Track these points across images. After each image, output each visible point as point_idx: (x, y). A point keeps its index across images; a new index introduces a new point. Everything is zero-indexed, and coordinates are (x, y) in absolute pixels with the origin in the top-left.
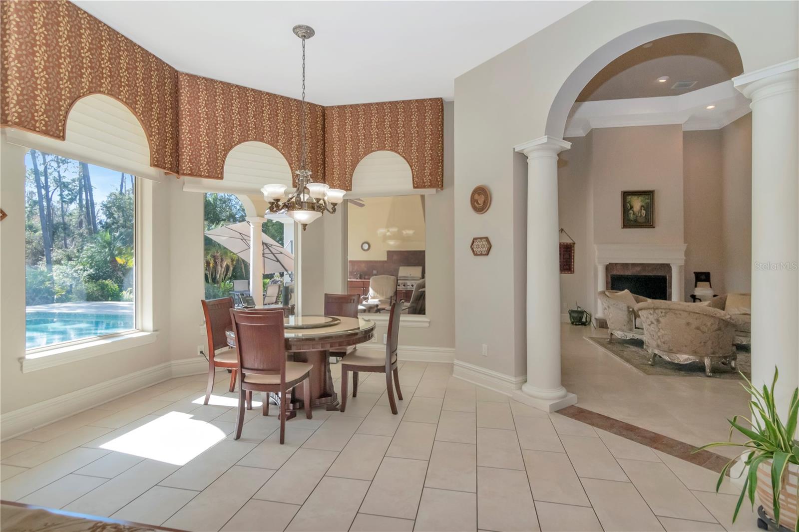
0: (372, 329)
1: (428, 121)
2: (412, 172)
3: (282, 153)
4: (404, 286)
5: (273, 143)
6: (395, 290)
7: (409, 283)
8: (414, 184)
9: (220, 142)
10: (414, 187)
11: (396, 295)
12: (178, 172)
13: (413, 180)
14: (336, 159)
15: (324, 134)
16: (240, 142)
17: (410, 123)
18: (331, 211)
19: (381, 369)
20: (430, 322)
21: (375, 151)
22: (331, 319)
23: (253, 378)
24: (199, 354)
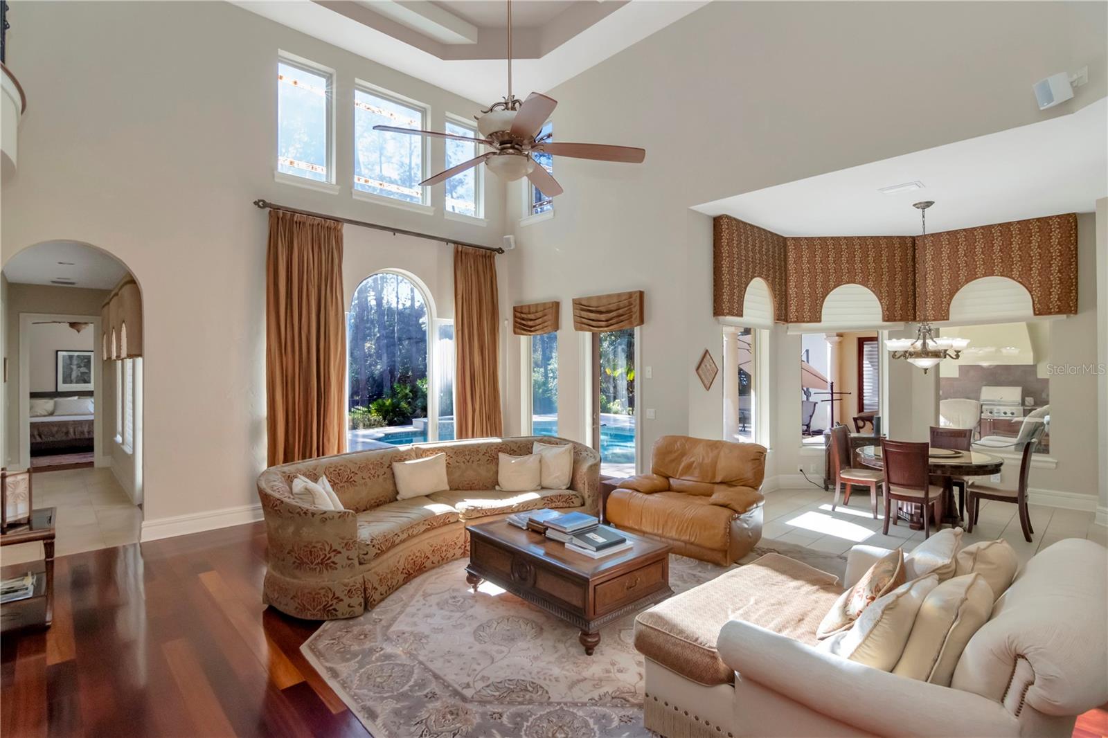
0: (1001, 464)
1: (1055, 241)
2: (1033, 298)
3: (872, 291)
4: (991, 413)
5: (864, 283)
6: (978, 419)
7: (995, 409)
8: (1034, 310)
9: (820, 290)
10: (1035, 314)
11: (980, 425)
12: (787, 321)
13: (1034, 307)
14: (930, 289)
15: (915, 264)
16: (835, 287)
17: (1029, 245)
18: (955, 357)
19: (1012, 500)
20: (1057, 463)
21: (980, 277)
22: (954, 452)
23: (896, 490)
24: (799, 471)
